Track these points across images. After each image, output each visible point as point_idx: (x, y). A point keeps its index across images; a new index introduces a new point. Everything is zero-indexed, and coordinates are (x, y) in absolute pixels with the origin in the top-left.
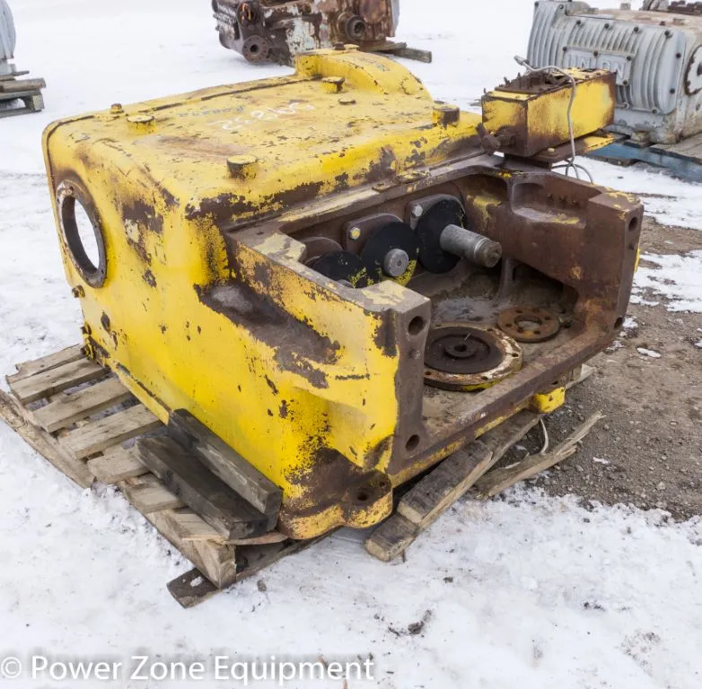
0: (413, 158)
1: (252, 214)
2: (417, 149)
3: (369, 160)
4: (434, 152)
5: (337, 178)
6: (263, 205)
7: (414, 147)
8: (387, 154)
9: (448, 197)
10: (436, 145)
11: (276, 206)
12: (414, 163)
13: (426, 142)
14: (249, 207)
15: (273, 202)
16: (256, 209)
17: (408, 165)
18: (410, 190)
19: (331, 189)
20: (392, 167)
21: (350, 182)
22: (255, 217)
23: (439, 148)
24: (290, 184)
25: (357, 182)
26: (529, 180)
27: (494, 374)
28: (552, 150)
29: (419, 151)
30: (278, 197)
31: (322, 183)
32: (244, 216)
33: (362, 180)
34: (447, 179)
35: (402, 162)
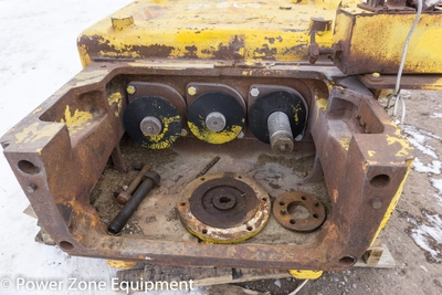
0: (263, 51)
1: (116, 54)
2: (269, 44)
3: (219, 42)
4: (287, 51)
5: (187, 48)
6: (124, 51)
7: (267, 42)
8: (238, 41)
9: (290, 90)
10: (290, 46)
11: (134, 54)
12: (264, 54)
13: (281, 41)
14: (112, 49)
15: (132, 50)
16: (118, 52)
17: (257, 55)
18: (245, 73)
19: (182, 55)
20: (241, 52)
21: (199, 53)
22: (118, 57)
23: (293, 48)
24: (146, 42)
25: (206, 55)
26: (346, 96)
27: (214, 233)
28: (377, 75)
29: (271, 46)
30: (135, 48)
31: (173, 48)
32: (108, 53)
33: (210, 55)
34: (286, 75)
35: (252, 51)
